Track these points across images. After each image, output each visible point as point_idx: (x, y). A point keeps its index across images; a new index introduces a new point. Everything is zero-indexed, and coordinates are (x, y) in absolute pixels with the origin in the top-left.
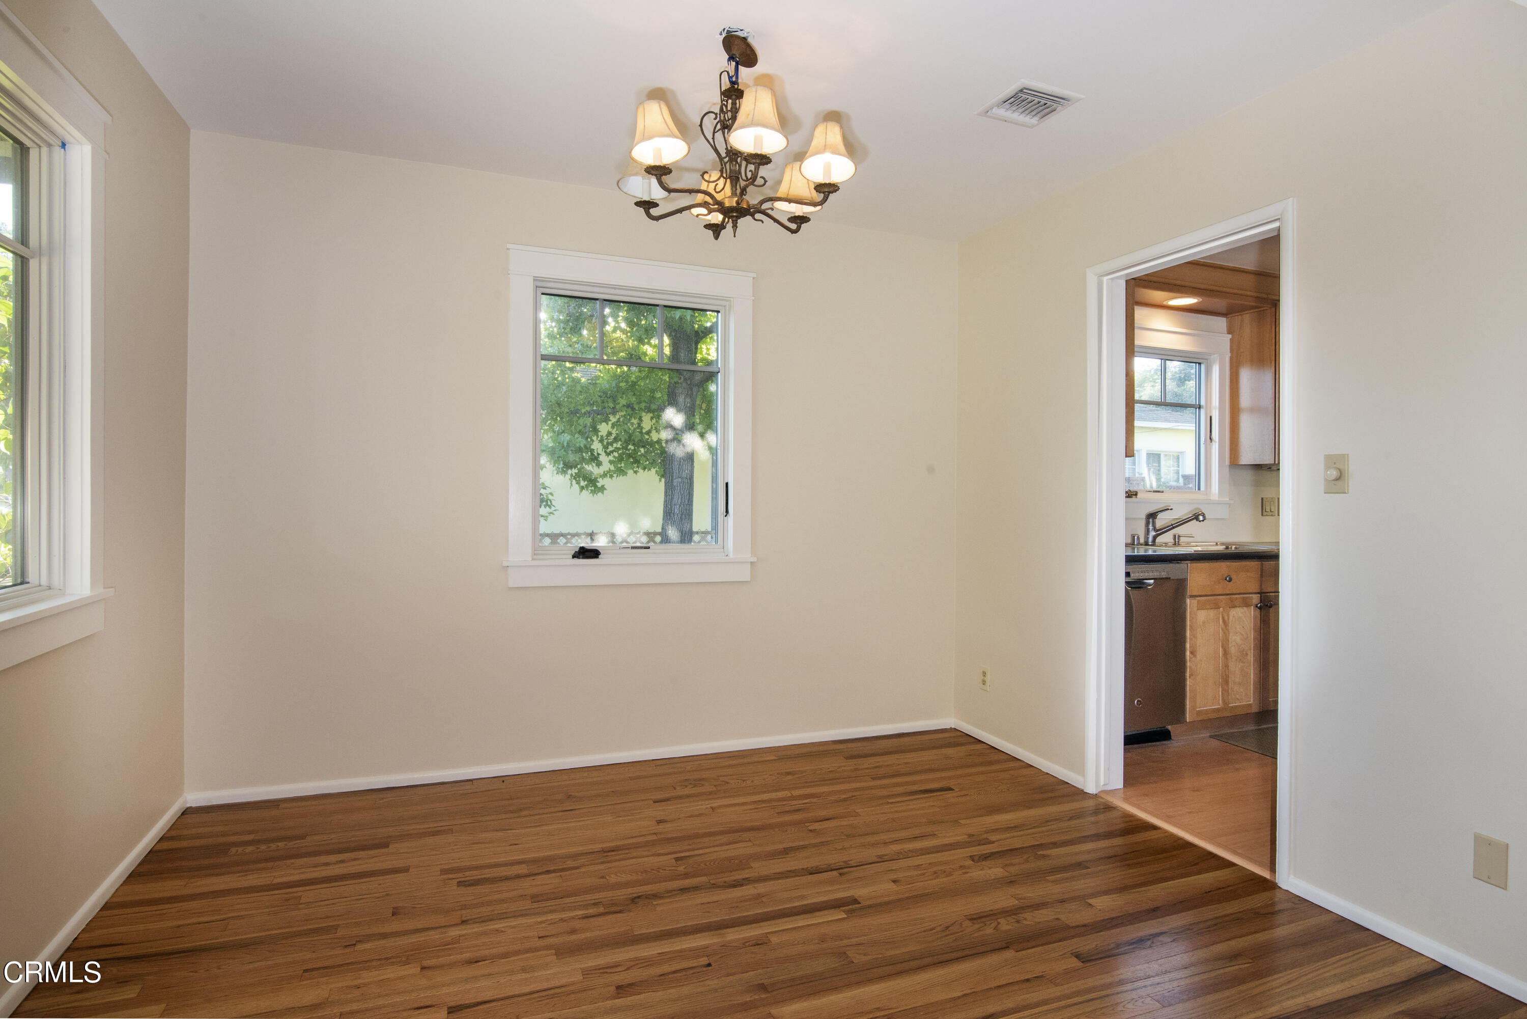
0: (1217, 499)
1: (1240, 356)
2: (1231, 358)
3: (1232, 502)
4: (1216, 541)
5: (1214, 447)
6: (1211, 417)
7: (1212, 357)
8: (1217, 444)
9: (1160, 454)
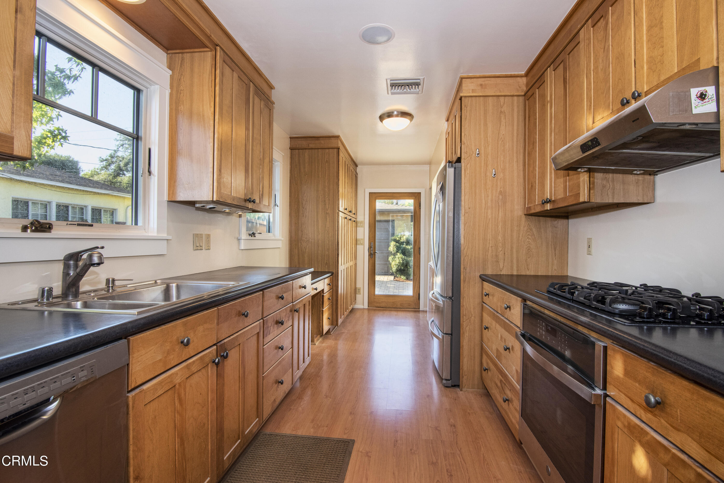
0: (156, 235)
1: (180, 93)
2: (171, 95)
3: (170, 237)
4: (155, 279)
5: (152, 180)
6: (150, 150)
7: (152, 87)
8: (156, 178)
9: (101, 210)
